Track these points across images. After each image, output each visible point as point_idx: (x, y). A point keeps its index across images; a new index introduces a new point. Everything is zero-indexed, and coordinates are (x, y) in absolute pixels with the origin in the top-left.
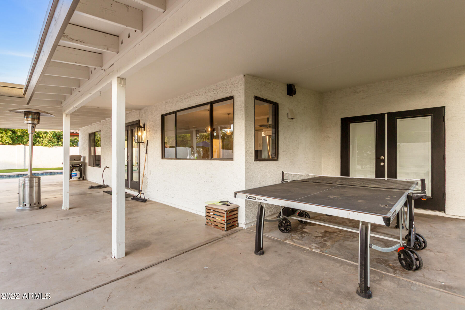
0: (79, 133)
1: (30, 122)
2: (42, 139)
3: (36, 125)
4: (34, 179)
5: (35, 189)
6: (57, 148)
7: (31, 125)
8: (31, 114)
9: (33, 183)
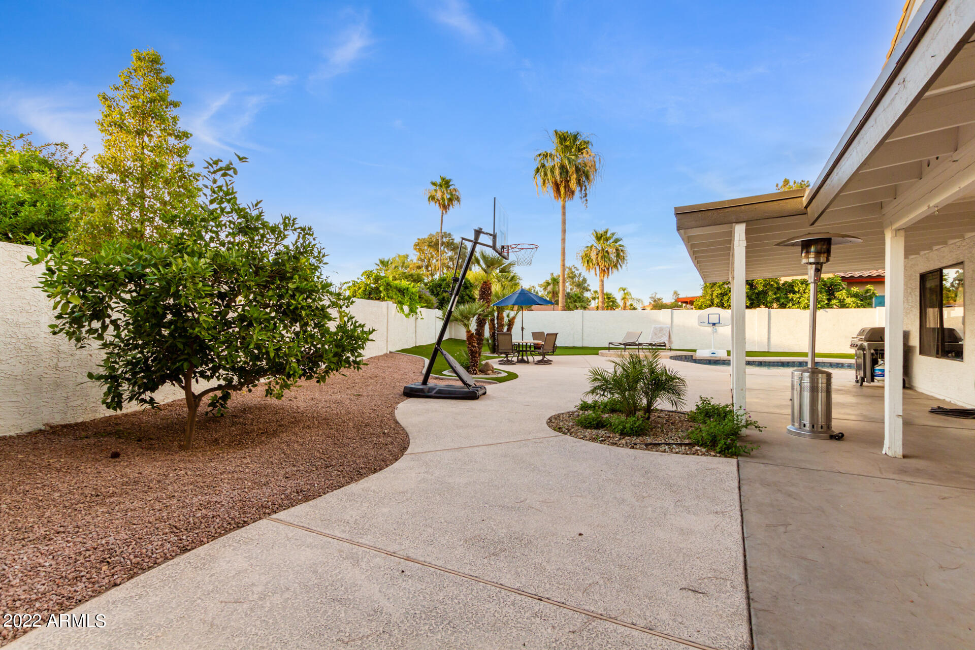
0: (884, 276)
1: (812, 260)
2: (798, 295)
3: (824, 265)
4: (820, 375)
5: (821, 396)
6: (827, 312)
7: (814, 266)
8: (814, 244)
9: (818, 383)
